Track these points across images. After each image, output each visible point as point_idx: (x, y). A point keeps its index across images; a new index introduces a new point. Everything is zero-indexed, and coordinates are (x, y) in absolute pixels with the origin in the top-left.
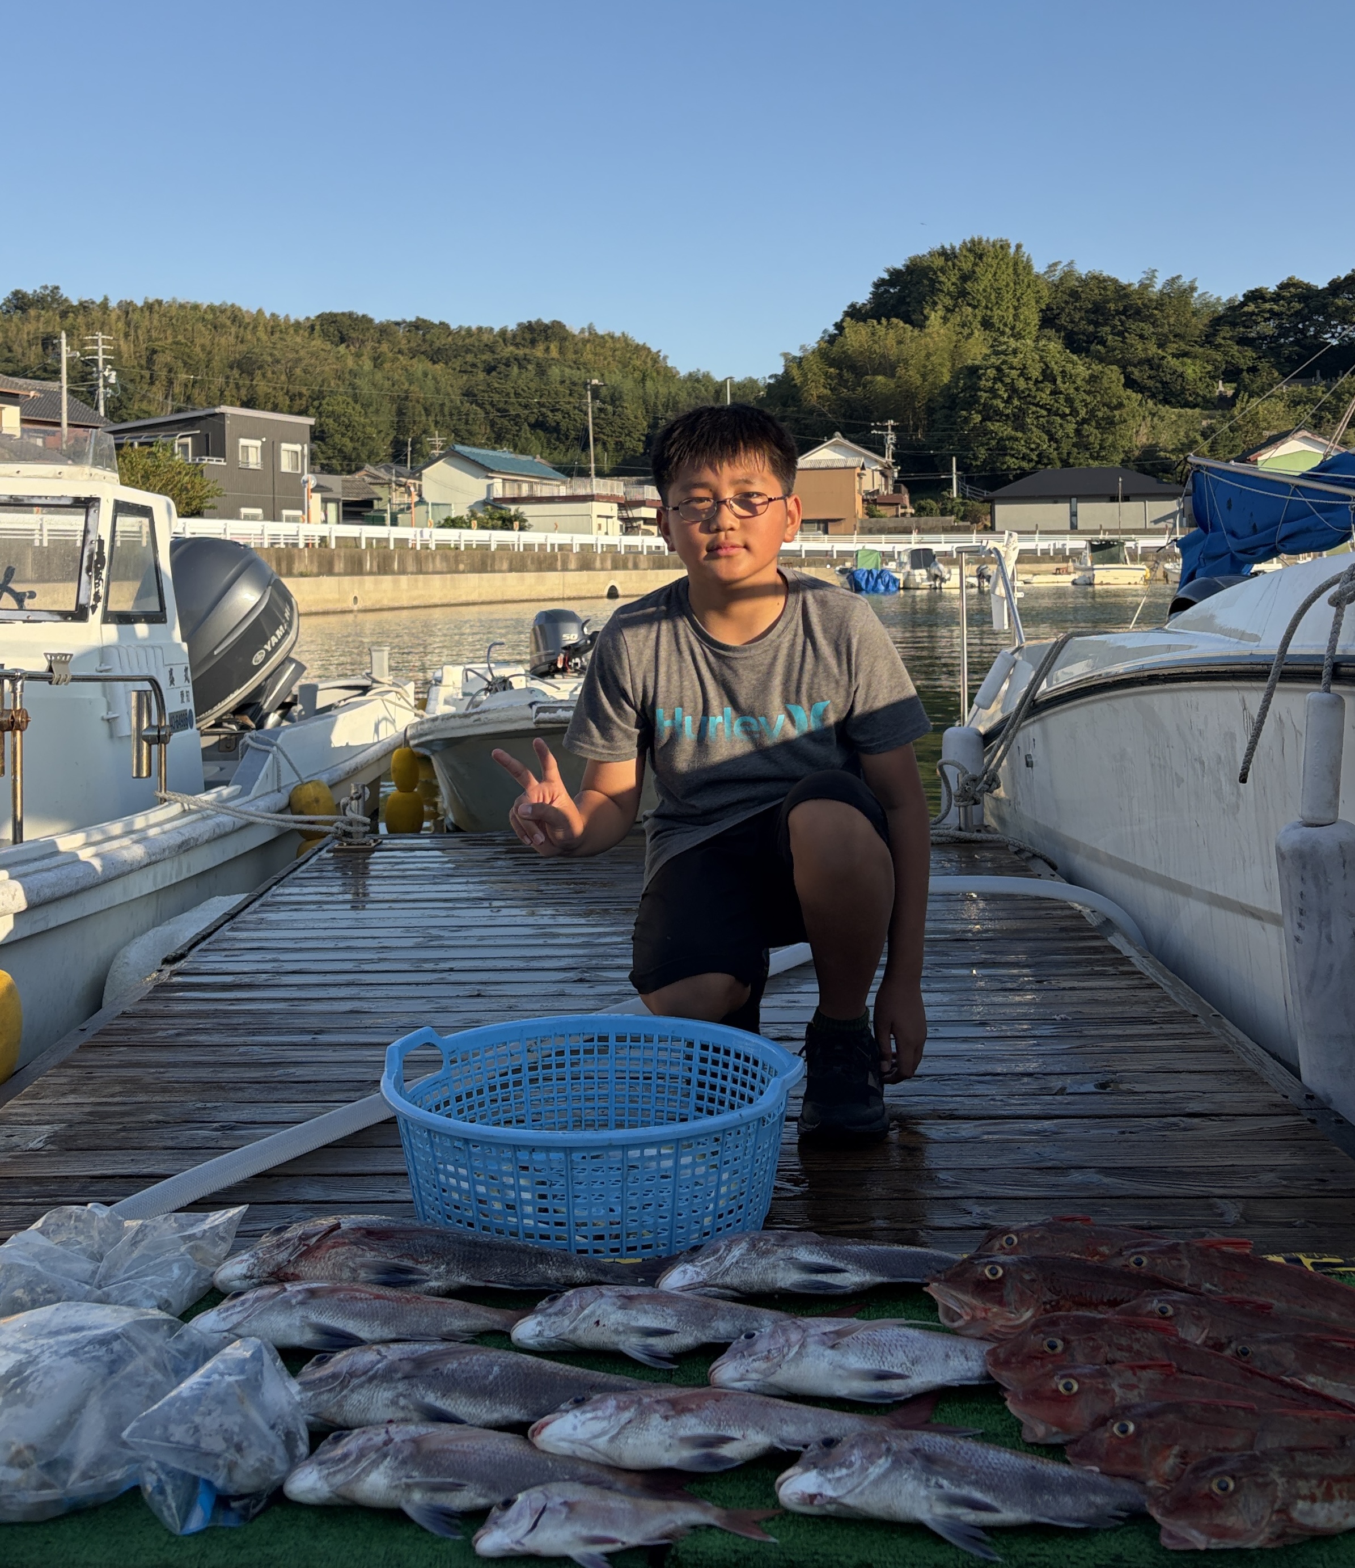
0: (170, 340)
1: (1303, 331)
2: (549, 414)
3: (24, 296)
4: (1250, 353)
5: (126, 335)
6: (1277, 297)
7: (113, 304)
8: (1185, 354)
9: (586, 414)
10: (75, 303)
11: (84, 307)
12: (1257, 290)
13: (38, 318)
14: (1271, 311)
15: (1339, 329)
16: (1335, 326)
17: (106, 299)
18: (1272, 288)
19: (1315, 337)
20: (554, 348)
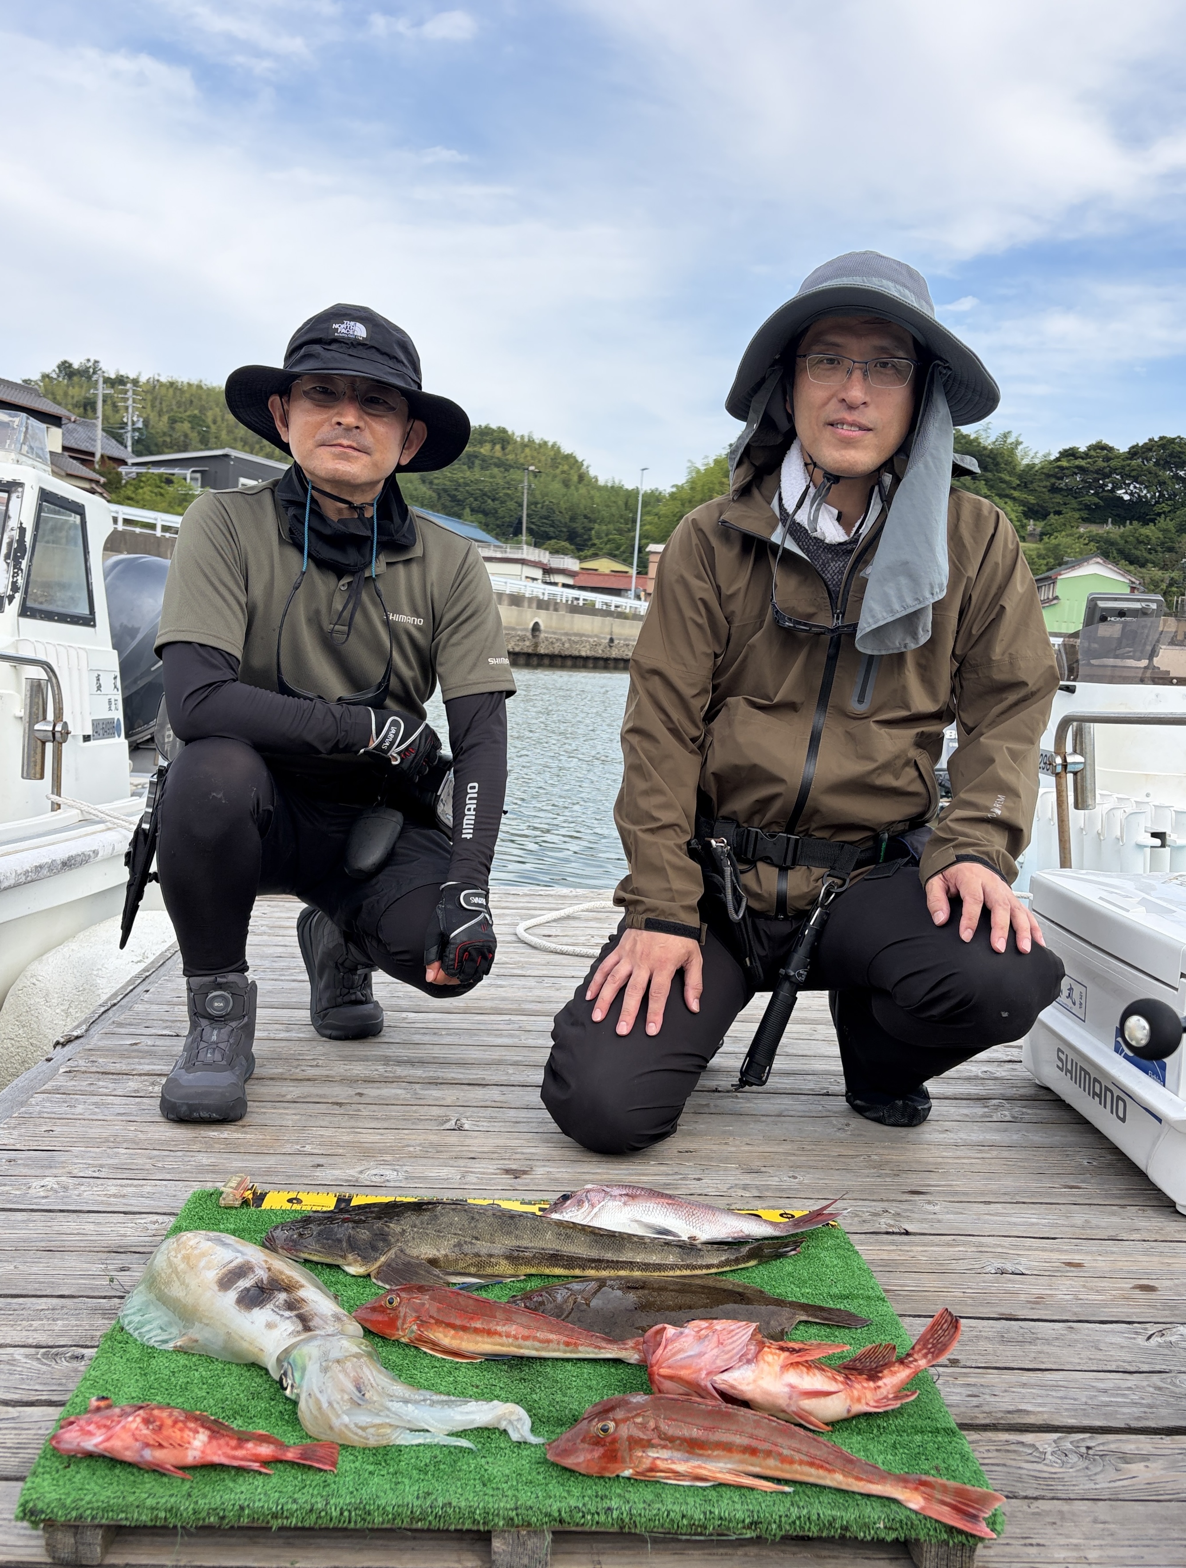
0: (188, 413)
1: (1103, 486)
2: (489, 501)
3: (70, 365)
4: (1058, 499)
5: (153, 407)
6: (1086, 456)
7: (143, 379)
8: (1007, 496)
9: (521, 505)
10: (113, 376)
11: (120, 381)
12: (1071, 449)
13: (81, 387)
14: (1078, 467)
15: (1132, 487)
16: (1129, 485)
17: (140, 374)
18: (1083, 449)
19: (1112, 491)
20: (498, 447)
